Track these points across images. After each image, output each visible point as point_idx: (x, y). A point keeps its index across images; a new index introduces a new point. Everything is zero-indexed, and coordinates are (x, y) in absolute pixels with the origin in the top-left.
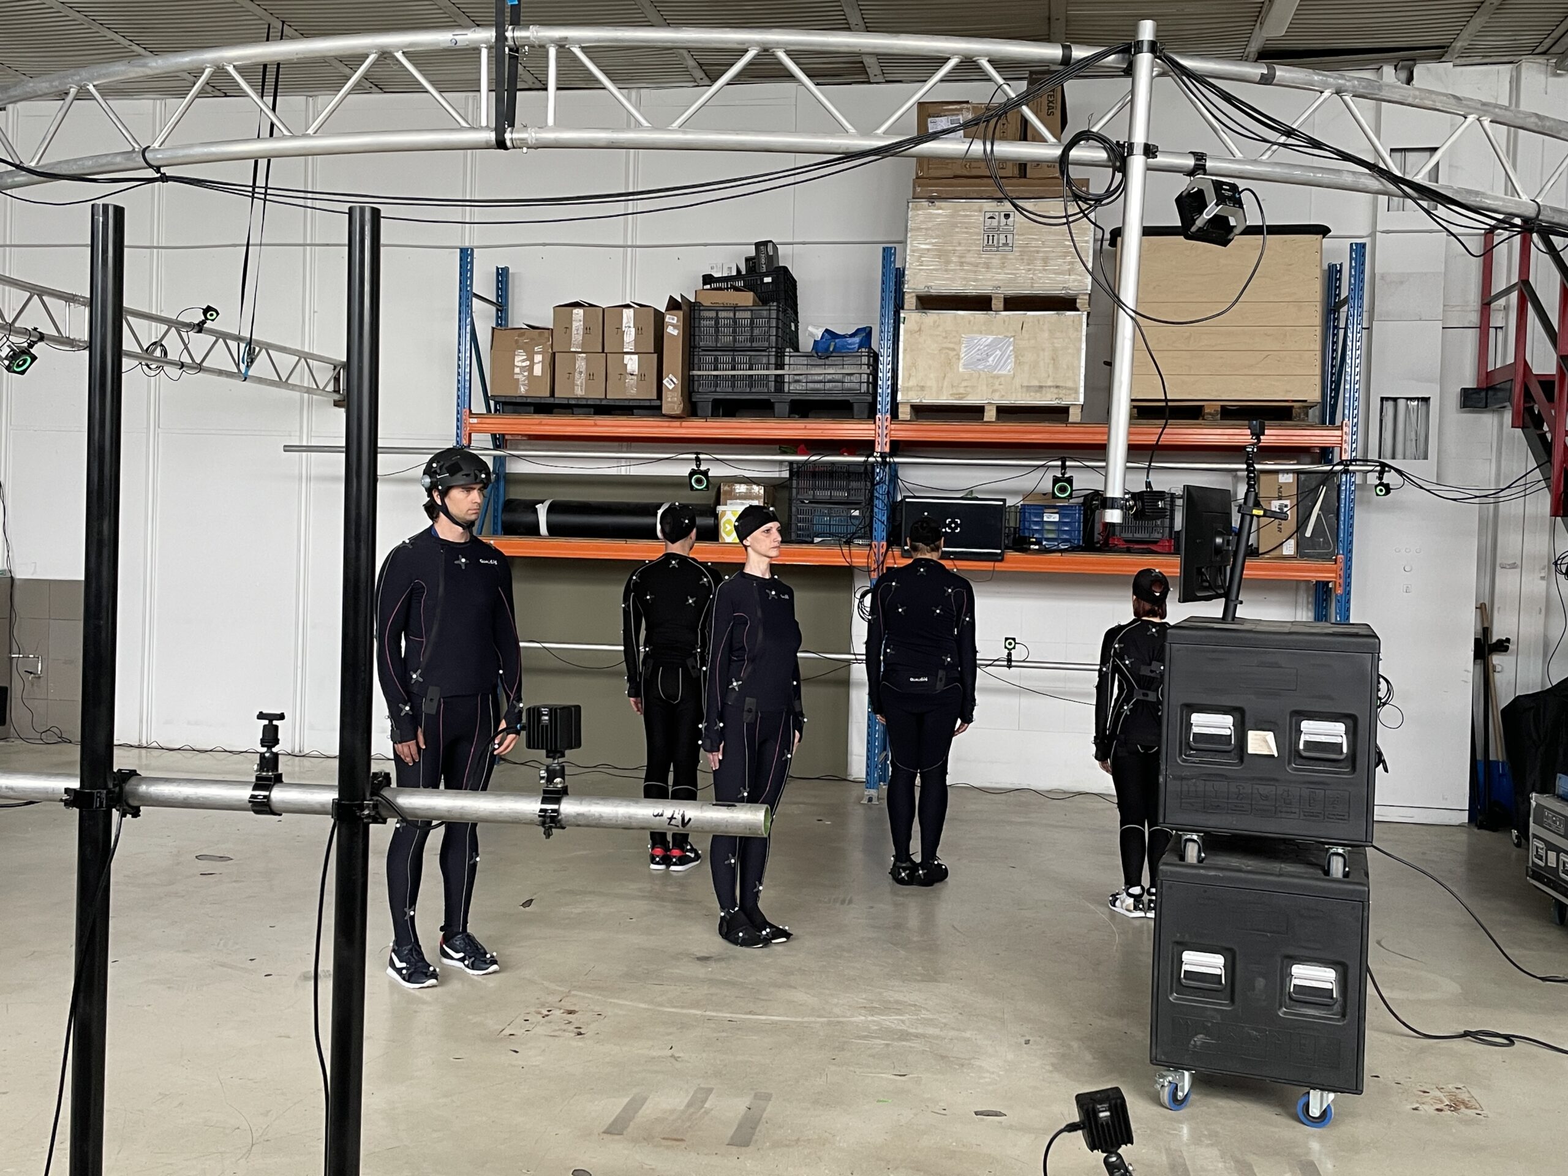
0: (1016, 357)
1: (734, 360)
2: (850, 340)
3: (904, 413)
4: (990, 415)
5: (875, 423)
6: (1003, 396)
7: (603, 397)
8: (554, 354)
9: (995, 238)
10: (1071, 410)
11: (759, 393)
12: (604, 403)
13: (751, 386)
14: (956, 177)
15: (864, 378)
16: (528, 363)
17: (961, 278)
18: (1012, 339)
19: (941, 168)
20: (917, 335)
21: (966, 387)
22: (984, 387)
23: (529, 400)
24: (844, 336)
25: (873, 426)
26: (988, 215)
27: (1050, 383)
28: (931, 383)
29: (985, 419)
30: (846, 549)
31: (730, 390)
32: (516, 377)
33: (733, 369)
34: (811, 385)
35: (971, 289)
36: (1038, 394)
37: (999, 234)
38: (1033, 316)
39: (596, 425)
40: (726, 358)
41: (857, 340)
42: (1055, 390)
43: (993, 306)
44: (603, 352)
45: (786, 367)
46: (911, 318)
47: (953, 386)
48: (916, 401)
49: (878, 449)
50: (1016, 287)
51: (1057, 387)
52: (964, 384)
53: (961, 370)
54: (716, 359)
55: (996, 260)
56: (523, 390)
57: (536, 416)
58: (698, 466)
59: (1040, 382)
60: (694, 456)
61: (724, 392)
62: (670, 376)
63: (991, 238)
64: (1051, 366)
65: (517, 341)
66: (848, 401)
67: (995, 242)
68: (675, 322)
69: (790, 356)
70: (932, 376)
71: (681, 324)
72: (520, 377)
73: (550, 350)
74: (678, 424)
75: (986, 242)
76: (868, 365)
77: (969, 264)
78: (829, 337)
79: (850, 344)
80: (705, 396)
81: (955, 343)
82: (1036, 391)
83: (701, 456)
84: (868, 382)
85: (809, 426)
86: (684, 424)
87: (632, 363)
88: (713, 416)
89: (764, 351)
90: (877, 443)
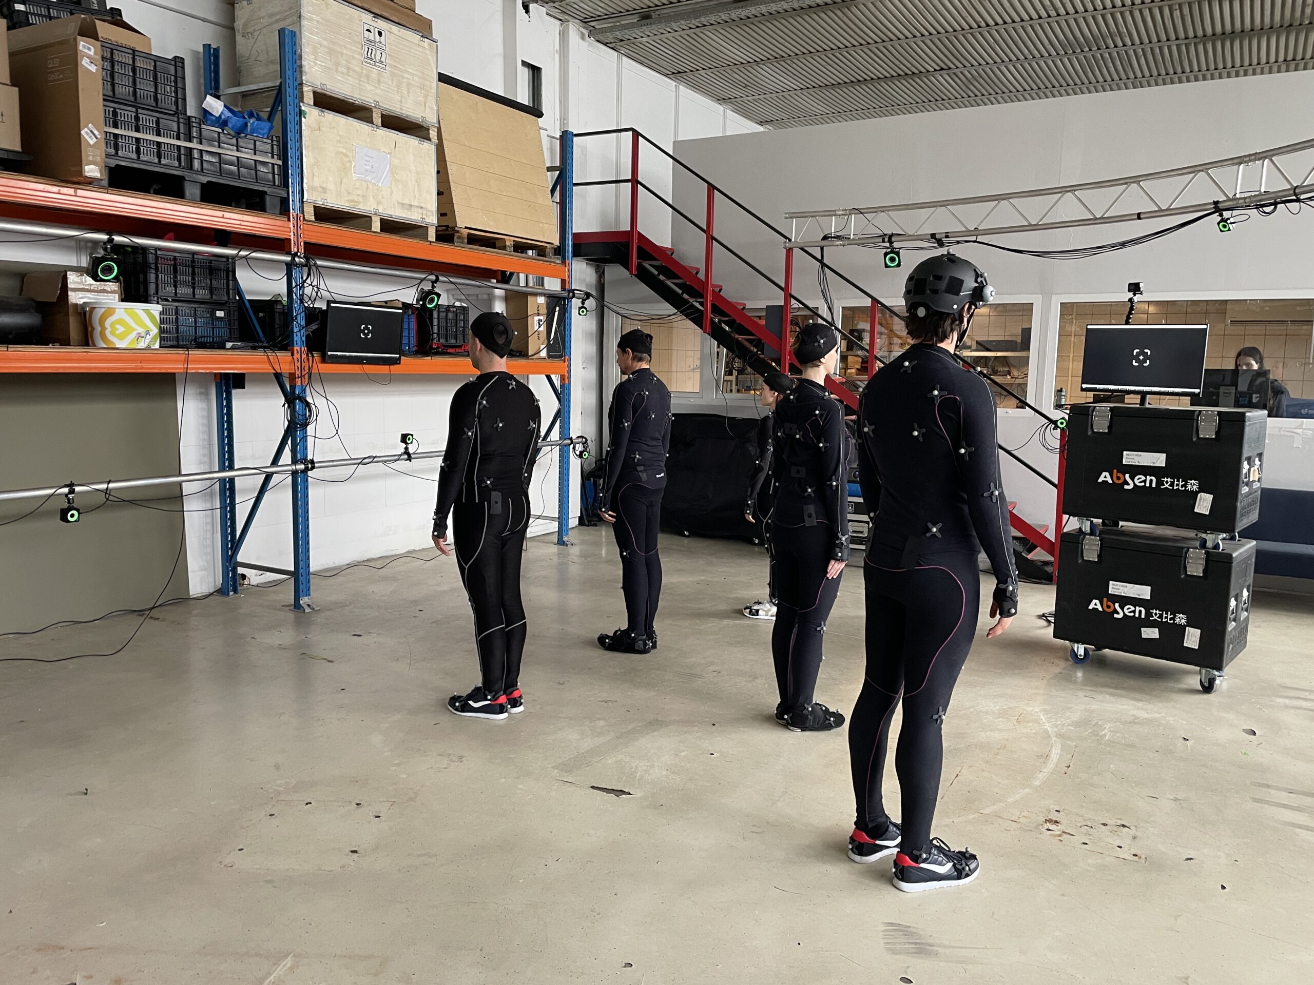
0: (392, 174)
1: (138, 119)
3: (309, 212)
4: (376, 225)
5: (289, 219)
6: (385, 209)
10: (429, 230)
11: (170, 165)
13: (159, 156)
15: (276, 169)
17: (348, 83)
18: (387, 156)
20: (317, 132)
21: (358, 195)
22: (371, 199)
25: (289, 224)
26: (366, 27)
27: (416, 204)
28: (332, 184)
29: (372, 230)
31: (135, 156)
33: (137, 130)
34: (224, 167)
35: (357, 98)
36: (407, 212)
37: (375, 50)
38: (403, 137)
40: (126, 115)
42: (420, 211)
43: (374, 120)
45: (197, 141)
46: (311, 115)
47: (348, 192)
48: (320, 203)
49: (293, 248)
50: (390, 105)
51: (421, 208)
52: (358, 192)
53: (353, 178)
55: (374, 72)
59: (410, 201)
61: (128, 158)
62: (90, 125)
63: (370, 51)
64: (416, 187)
66: (262, 192)
67: (375, 56)
68: (92, 53)
69: (200, 128)
70: (331, 179)
75: (368, 53)
76: (279, 156)
77: (354, 71)
79: (261, 128)
81: (346, 149)
82: (408, 209)
84: (280, 175)
86: (80, 192)
89: (172, 115)
90: (292, 243)
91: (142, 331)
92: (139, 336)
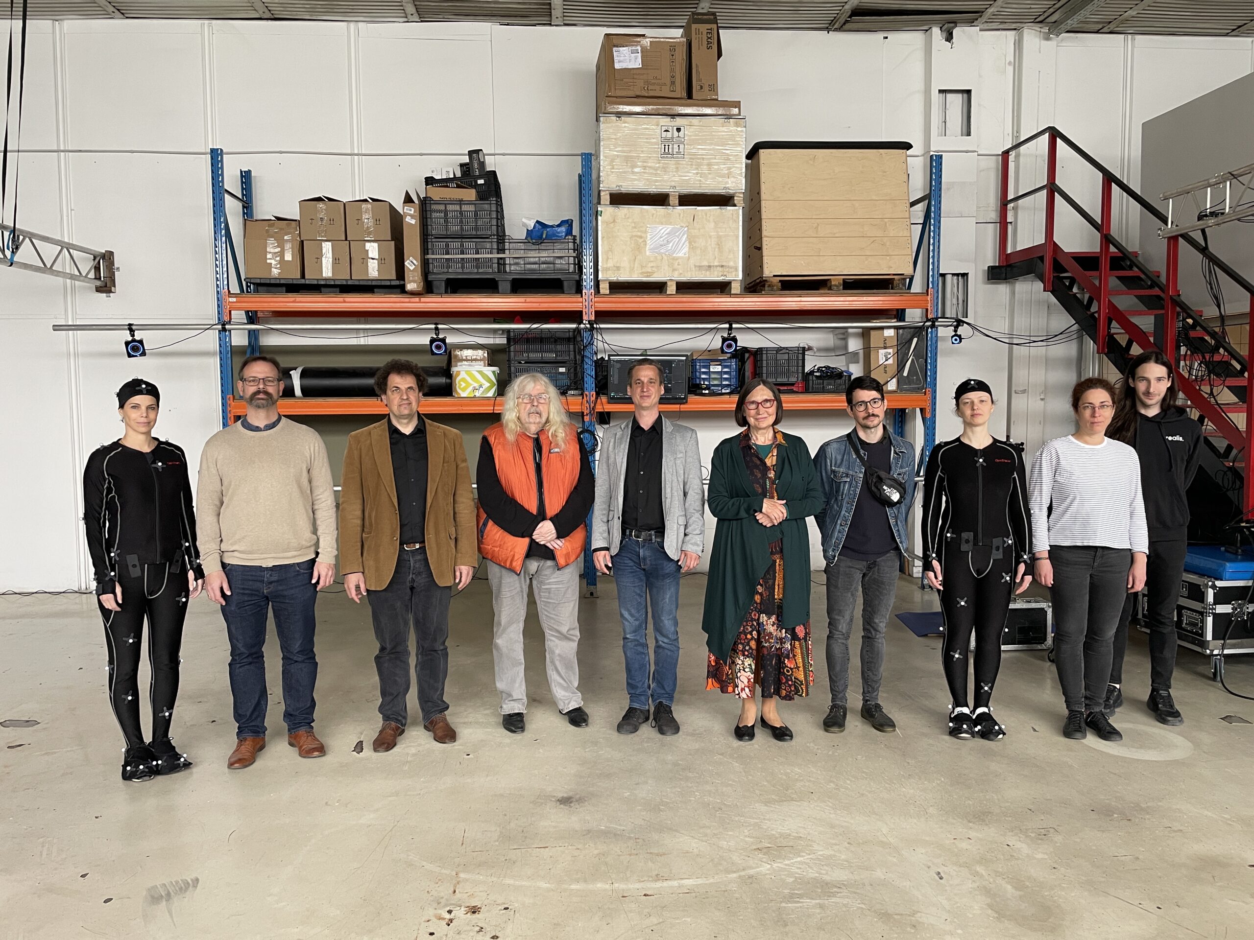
0: (690, 243)
1: (462, 245)
2: (559, 229)
3: (604, 288)
4: (672, 289)
5: (582, 296)
6: (681, 274)
7: (349, 278)
8: (302, 242)
9: (670, 147)
10: (733, 285)
11: (485, 273)
12: (350, 283)
13: (478, 267)
14: (637, 97)
15: (571, 260)
16: (278, 250)
17: (644, 179)
18: (686, 229)
19: (624, 89)
20: (612, 225)
21: (652, 267)
22: (666, 267)
23: (282, 282)
24: (552, 226)
25: (581, 299)
26: (664, 128)
27: (716, 264)
28: (625, 263)
29: (668, 293)
31: (460, 270)
32: (268, 261)
33: (462, 253)
34: (528, 266)
35: (653, 188)
36: (708, 273)
37: (673, 145)
38: (702, 210)
39: (345, 302)
40: (455, 244)
41: (563, 229)
42: (721, 269)
43: (671, 202)
44: (346, 239)
45: (507, 252)
46: (607, 213)
47: (642, 267)
48: (614, 278)
49: (585, 317)
50: (687, 187)
51: (722, 266)
52: (652, 264)
53: (648, 253)
54: (447, 246)
55: (671, 163)
56: (275, 272)
57: (290, 295)
58: (437, 334)
59: (709, 262)
60: (433, 326)
61: (455, 272)
62: (411, 258)
63: (667, 147)
64: (717, 250)
65: (267, 231)
66: (560, 279)
67: (670, 150)
68: (412, 212)
69: (510, 243)
70: (625, 259)
71: (417, 214)
72: (273, 262)
73: (298, 239)
74: (417, 300)
75: (663, 150)
76: (574, 250)
77: (650, 167)
78: (540, 227)
79: (559, 233)
80: (439, 275)
81: (641, 231)
82: (707, 270)
83: (440, 326)
84: (575, 264)
85: (528, 300)
86: (423, 300)
87: (373, 249)
88: (446, 292)
89: (487, 238)
90: (584, 313)
91: (476, 385)
92: (475, 389)
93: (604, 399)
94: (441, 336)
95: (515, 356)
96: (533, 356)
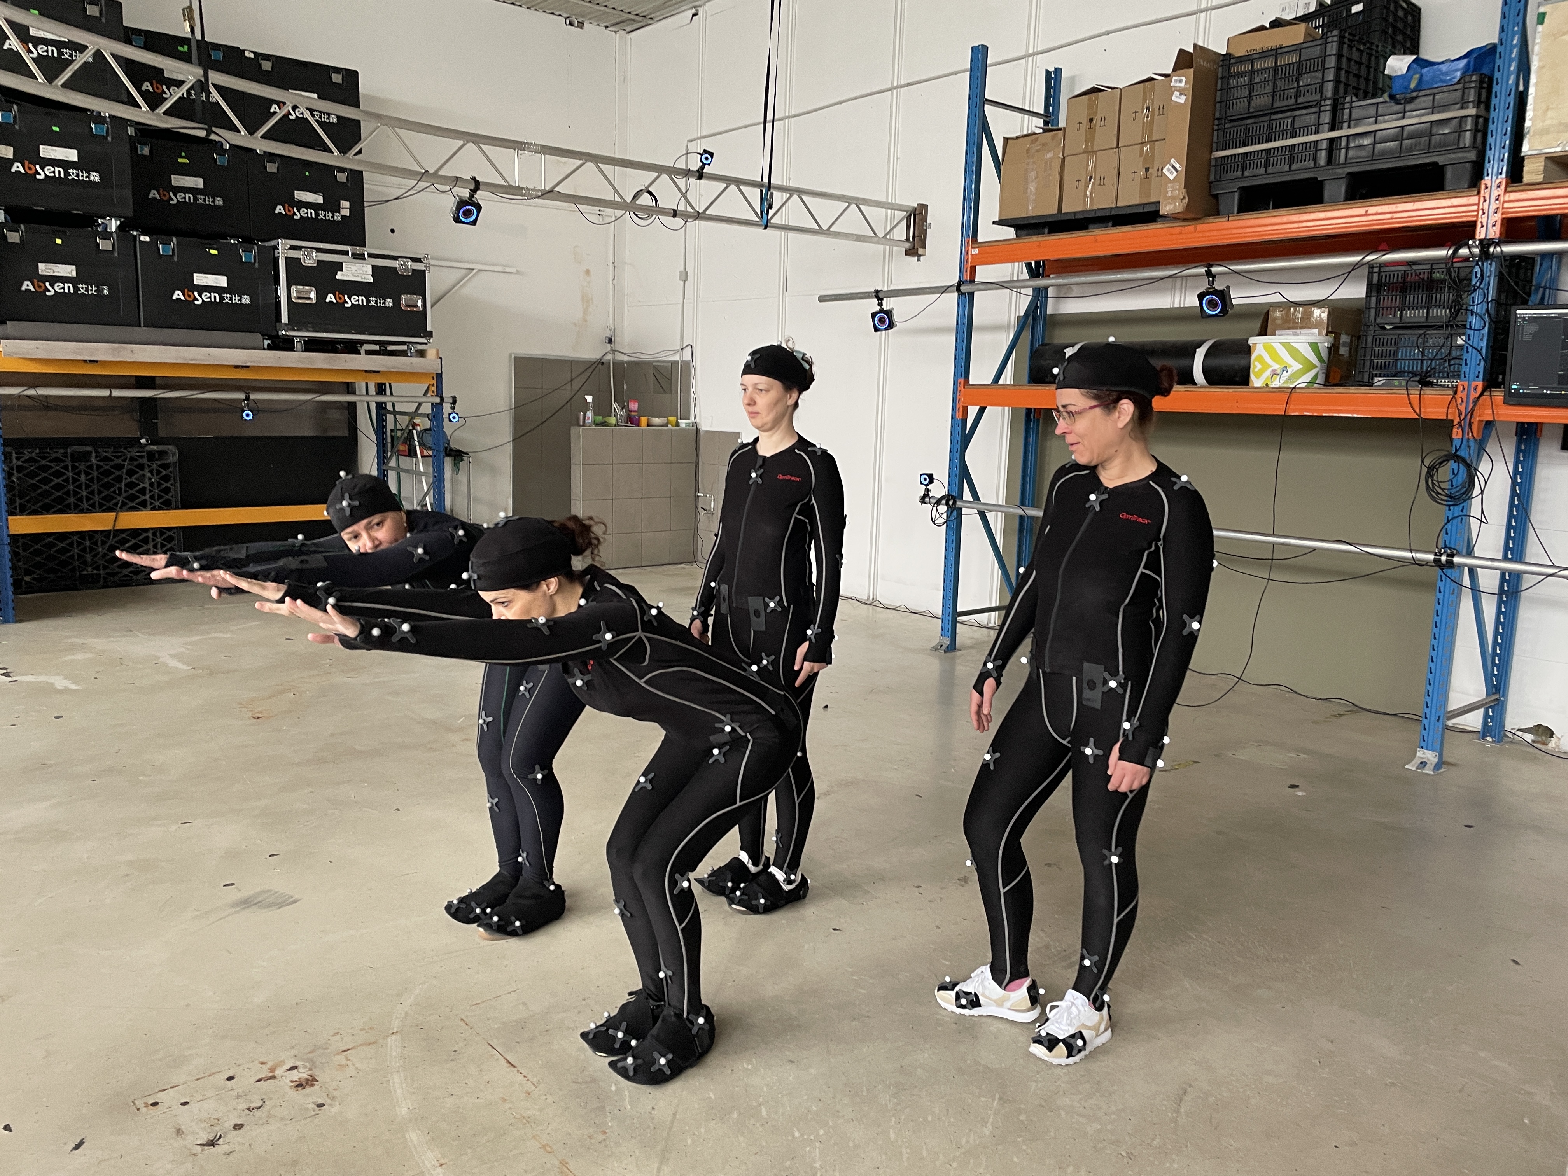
1: (1270, 127)
2: (1451, 67)
3: (1532, 171)
5: (1479, 193)
7: (1114, 205)
8: (1064, 159)
11: (1302, 171)
12: (1114, 212)
13: (1291, 161)
15: (1468, 123)
20: (1565, 39)
23: (1037, 220)
24: (1444, 63)
25: (1475, 200)
30: (1415, 394)
31: (1264, 172)
33: (1269, 140)
34: (1380, 147)
40: (1260, 126)
41: (1466, 65)
44: (1118, 147)
45: (1345, 126)
46: (1556, 13)
48: (1561, 149)
49: (1480, 234)
54: (1247, 131)
56: (1030, 209)
58: (1211, 284)
60: (1203, 270)
61: (1255, 175)
62: (1173, 161)
65: (1029, 150)
66: (1438, 163)
68: (1182, 85)
69: (1353, 108)
71: (1190, 86)
73: (1062, 155)
76: (1476, 102)
79: (1446, 74)
80: (1229, 184)
83: (1214, 270)
84: (1474, 130)
85: (1372, 210)
86: (1199, 228)
88: (1239, 212)
89: (1311, 107)
90: (1479, 225)
91: (1277, 367)
92: (1274, 374)
93: (1498, 395)
94: (1219, 286)
95: (1377, 315)
96: (1412, 315)
